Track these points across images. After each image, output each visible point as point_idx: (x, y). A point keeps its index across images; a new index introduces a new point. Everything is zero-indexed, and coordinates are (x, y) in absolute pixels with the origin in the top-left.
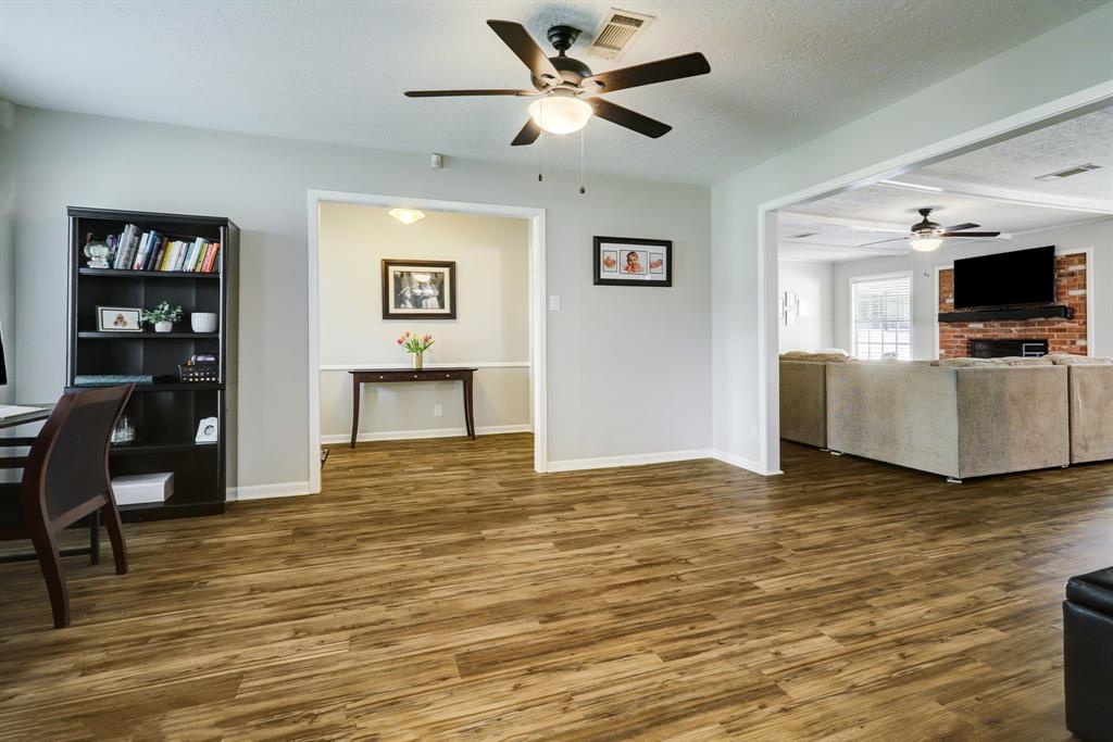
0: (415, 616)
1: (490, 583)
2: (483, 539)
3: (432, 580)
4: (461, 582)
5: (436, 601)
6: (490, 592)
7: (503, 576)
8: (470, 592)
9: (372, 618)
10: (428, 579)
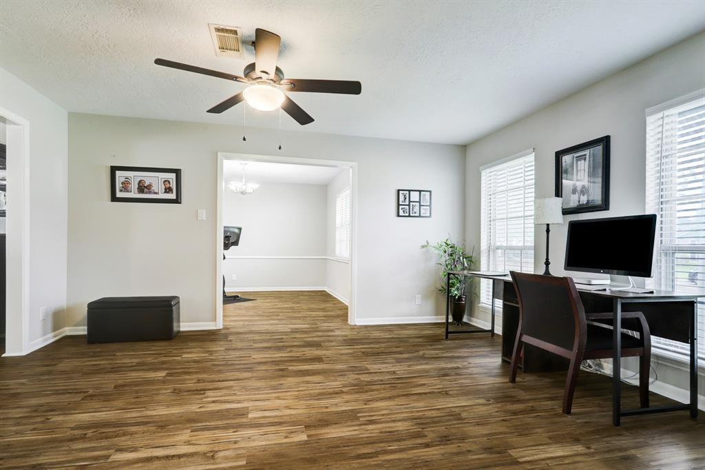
0: (345, 375)
1: (307, 387)
2: (307, 427)
3: (342, 392)
4: (324, 389)
5: (336, 380)
6: (308, 382)
7: (298, 391)
8: (319, 383)
9: (364, 375)
10: (344, 392)
